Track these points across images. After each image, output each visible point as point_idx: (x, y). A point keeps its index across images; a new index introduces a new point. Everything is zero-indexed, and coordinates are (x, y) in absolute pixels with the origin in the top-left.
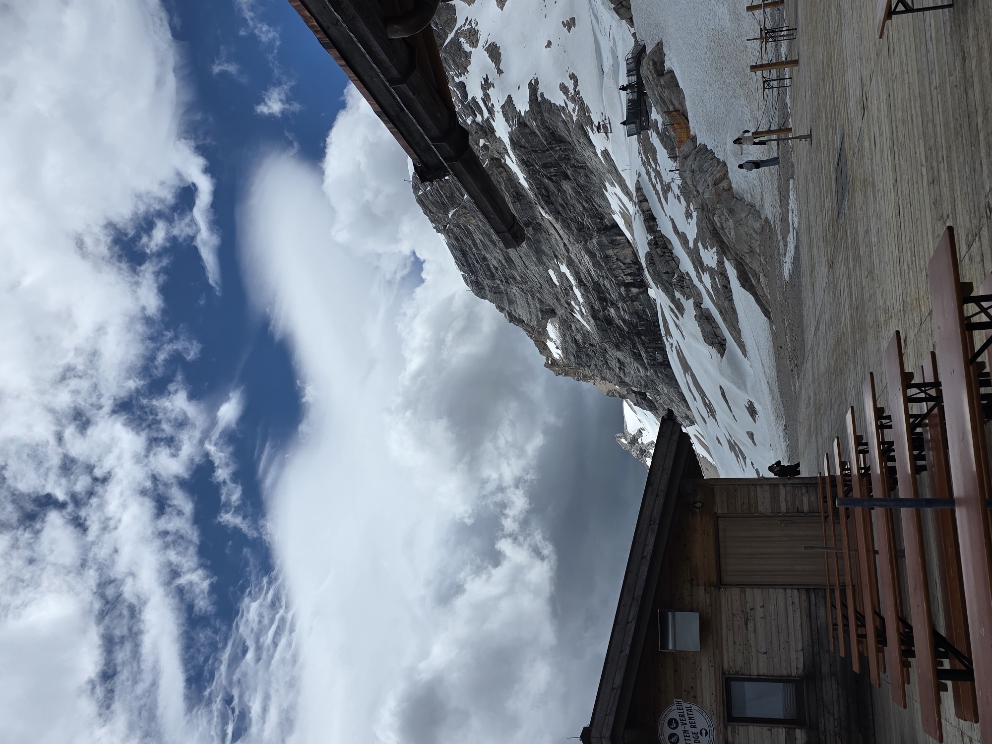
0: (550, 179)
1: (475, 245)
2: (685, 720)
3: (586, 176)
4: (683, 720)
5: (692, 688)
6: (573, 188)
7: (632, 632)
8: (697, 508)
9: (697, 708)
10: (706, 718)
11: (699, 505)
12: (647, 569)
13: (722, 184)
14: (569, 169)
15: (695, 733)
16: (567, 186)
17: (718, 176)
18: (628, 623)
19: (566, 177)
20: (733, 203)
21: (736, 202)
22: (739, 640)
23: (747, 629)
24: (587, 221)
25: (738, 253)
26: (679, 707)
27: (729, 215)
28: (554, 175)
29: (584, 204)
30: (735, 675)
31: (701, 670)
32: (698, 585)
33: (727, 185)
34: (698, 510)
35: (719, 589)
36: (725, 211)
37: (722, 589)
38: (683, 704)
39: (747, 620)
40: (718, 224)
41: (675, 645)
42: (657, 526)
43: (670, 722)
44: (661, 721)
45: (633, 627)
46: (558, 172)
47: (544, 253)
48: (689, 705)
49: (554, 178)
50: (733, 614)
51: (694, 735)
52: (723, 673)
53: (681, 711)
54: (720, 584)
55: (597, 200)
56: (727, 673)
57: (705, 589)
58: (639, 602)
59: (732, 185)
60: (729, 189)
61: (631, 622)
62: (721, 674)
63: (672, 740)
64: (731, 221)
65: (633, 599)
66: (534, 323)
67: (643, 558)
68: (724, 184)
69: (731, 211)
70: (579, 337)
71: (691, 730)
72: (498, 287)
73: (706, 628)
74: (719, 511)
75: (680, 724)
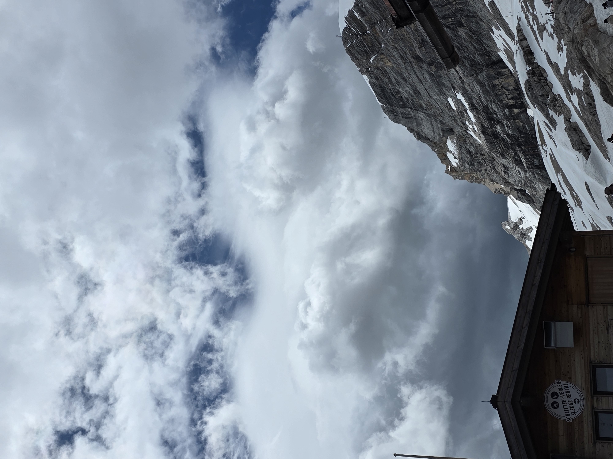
0: (448, 27)
1: (391, 82)
2: (563, 393)
3: (477, 23)
4: (561, 393)
5: (568, 372)
6: (466, 33)
7: (525, 334)
8: (572, 252)
9: (572, 385)
10: (578, 391)
11: (573, 250)
12: (536, 292)
13: (588, 22)
14: (463, 19)
15: (570, 402)
16: (462, 32)
17: (585, 15)
18: (523, 328)
19: (461, 25)
20: (597, 36)
21: (600, 34)
22: (602, 341)
23: (608, 333)
24: (478, 59)
25: (602, 74)
26: (559, 385)
27: (594, 45)
28: (452, 24)
29: (476, 45)
30: (600, 363)
31: (574, 361)
32: (572, 304)
33: (593, 22)
34: (572, 253)
35: (588, 306)
36: (591, 43)
37: (590, 307)
38: (561, 383)
39: (608, 327)
40: (586, 53)
41: (556, 343)
42: (543, 263)
43: (553, 395)
44: (546, 394)
45: (526, 331)
46: (454, 22)
47: (443, 85)
48: (566, 383)
49: (451, 26)
50: (598, 323)
51: (570, 403)
52: (591, 362)
53: (561, 387)
54: (588, 303)
55: (485, 41)
56: (593, 362)
57: (578, 307)
58: (531, 314)
59: (598, 22)
60: (594, 25)
61: (525, 327)
62: (589, 363)
63: (554, 406)
64: (596, 50)
65: (526, 312)
66: (437, 140)
67: (533, 285)
68: (591, 21)
69: (596, 42)
70: (472, 149)
71: (567, 400)
72: (409, 114)
73: (578, 332)
74: (588, 253)
75: (559, 396)
